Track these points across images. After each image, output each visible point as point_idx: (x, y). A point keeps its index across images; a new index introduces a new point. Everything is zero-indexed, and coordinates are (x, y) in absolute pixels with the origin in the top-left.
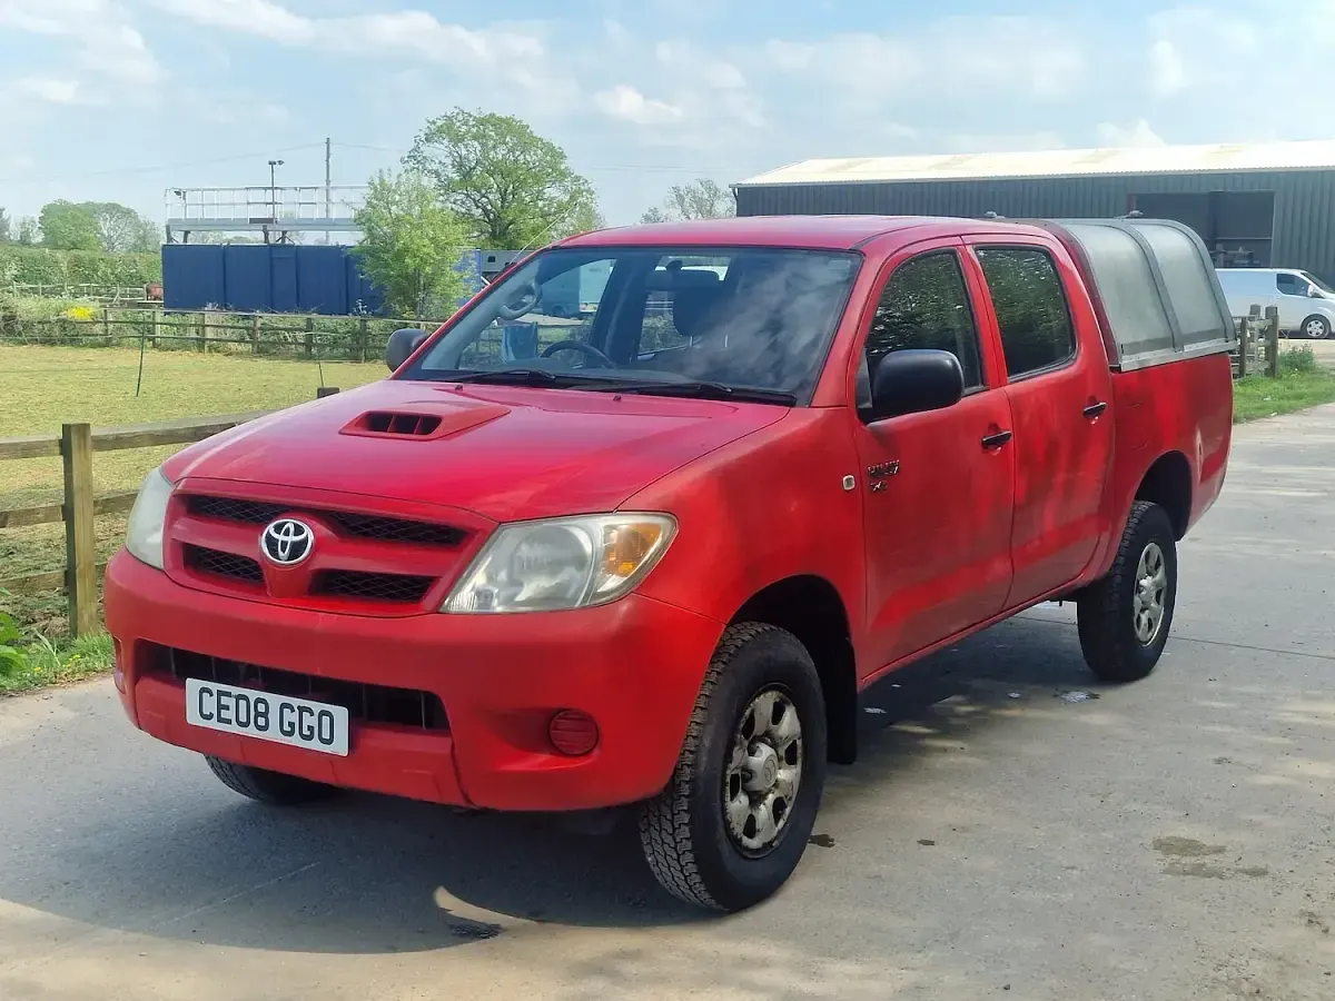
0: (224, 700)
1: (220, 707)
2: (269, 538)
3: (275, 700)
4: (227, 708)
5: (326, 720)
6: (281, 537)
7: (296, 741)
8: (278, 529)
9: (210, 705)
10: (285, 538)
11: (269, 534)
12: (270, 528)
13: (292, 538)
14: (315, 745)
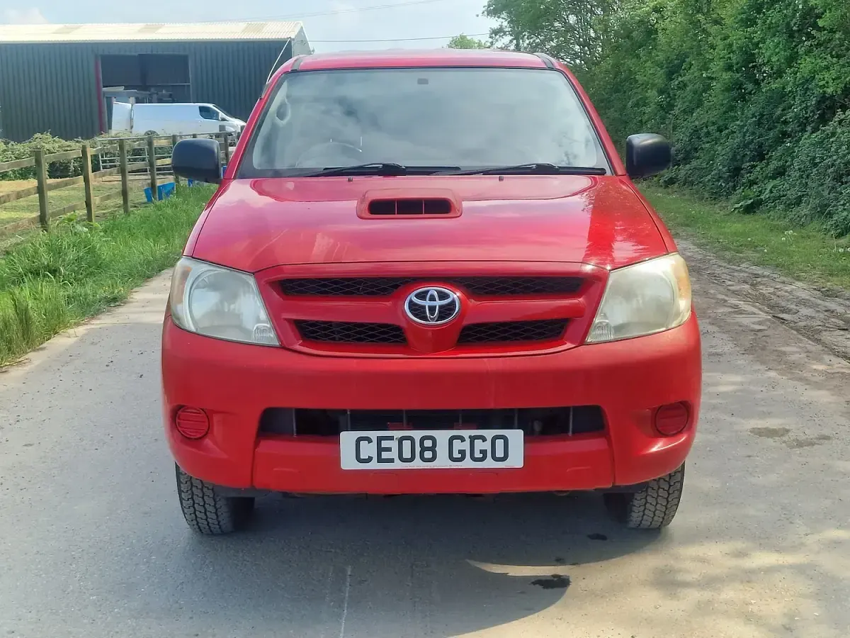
0: (385, 444)
1: (380, 450)
2: (413, 306)
3: (442, 436)
4: (389, 449)
5: (500, 443)
6: (427, 303)
7: (468, 464)
8: (422, 296)
9: (369, 450)
10: (433, 303)
11: (411, 302)
12: (412, 297)
13: (438, 303)
14: (489, 463)
